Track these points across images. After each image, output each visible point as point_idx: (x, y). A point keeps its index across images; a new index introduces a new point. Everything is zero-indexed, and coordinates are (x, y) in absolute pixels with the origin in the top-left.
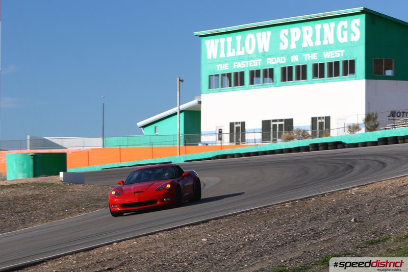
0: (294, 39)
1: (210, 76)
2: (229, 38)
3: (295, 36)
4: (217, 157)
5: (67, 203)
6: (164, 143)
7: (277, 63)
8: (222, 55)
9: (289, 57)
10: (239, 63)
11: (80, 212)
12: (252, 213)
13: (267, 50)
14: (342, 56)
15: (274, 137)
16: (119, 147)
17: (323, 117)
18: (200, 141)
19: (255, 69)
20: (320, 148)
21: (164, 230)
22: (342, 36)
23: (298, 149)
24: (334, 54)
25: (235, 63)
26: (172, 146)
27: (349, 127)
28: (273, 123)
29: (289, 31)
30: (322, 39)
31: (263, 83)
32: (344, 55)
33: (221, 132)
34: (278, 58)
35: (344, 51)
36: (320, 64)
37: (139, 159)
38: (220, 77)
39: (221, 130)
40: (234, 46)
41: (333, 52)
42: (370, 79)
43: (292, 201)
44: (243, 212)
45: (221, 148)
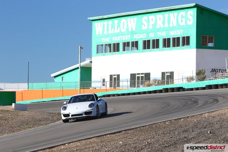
0: (151, 23)
1: (98, 46)
2: (110, 21)
3: (152, 21)
4: (104, 96)
5: (21, 122)
6: (68, 87)
7: (140, 38)
8: (106, 32)
9: (148, 34)
10: (116, 37)
11: (30, 128)
12: (147, 127)
13: (134, 29)
14: (182, 33)
15: (138, 84)
16: (42, 89)
17: (169, 72)
18: (91, 86)
19: (126, 42)
20: (169, 91)
21: (95, 137)
22: (182, 21)
24: (176, 33)
25: (113, 38)
26: (74, 89)
27: (188, 78)
28: (137, 76)
29: (148, 18)
30: (169, 23)
31: (132, 50)
33: (104, 81)
34: (141, 35)
35: (183, 30)
36: (168, 39)
37: (54, 97)
38: (104, 46)
39: (104, 79)
40: (113, 27)
41: (176, 31)
42: (199, 48)
43: (169, 121)
44: (141, 127)
45: (106, 90)
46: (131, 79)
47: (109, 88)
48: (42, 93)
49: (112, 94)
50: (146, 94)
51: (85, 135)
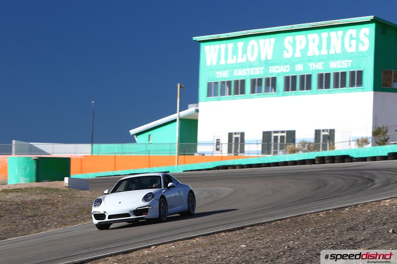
0: (299, 47)
1: (209, 84)
2: (230, 44)
3: (301, 44)
4: (218, 168)
5: (78, 209)
6: (158, 152)
7: (280, 72)
8: (222, 62)
9: (293, 66)
10: (240, 70)
12: (287, 221)
14: (350, 65)
15: (274, 149)
16: (114, 155)
17: (327, 130)
18: (196, 151)
19: (257, 78)
20: (327, 161)
22: (350, 46)
23: (303, 162)
24: (340, 64)
25: (236, 71)
26: (169, 155)
27: (358, 140)
28: (274, 135)
29: (294, 38)
30: (328, 48)
31: (265, 92)
32: (352, 65)
33: (219, 142)
34: (282, 67)
35: (351, 61)
36: (326, 74)
37: (135, 168)
38: (219, 84)
39: (219, 140)
40: (235, 52)
41: (340, 62)
42: (379, 91)
43: (326, 211)
44: (278, 220)
45: (222, 158)
46: (264, 140)
47: (226, 155)
48: (115, 161)
49: (231, 164)
50: (287, 165)
51: (184, 233)
